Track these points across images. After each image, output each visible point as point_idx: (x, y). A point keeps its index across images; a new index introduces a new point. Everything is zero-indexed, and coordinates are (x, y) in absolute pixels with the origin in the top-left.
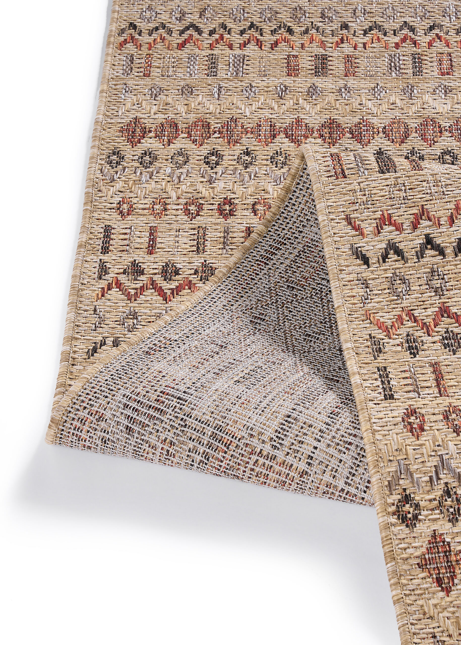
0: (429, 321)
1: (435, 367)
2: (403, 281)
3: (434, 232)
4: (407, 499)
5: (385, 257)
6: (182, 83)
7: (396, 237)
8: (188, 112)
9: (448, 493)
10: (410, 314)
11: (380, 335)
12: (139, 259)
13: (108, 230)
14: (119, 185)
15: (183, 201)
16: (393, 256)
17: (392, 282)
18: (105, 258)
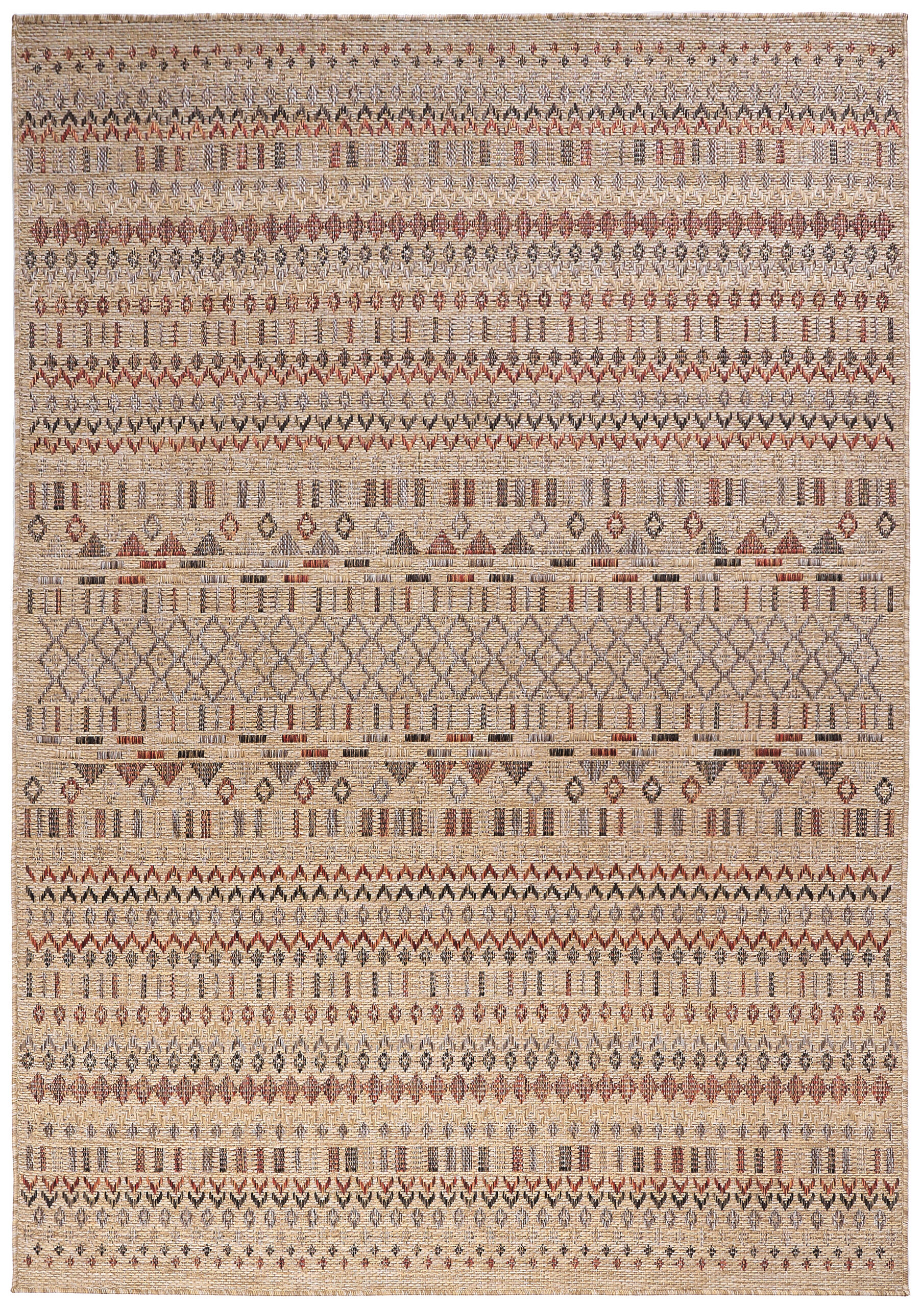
0: (60, 942)
1: (57, 975)
2: (51, 913)
3: (73, 885)
4: (28, 1055)
5: (43, 897)
6: (68, 180)
7: (52, 885)
8: (74, 211)
9: (48, 1055)
10: (50, 935)
11: (33, 949)
12: (53, 353)
13: (32, 325)
14: (35, 285)
15: (76, 300)
16: (48, 897)
17: (44, 913)
18: (32, 351)
